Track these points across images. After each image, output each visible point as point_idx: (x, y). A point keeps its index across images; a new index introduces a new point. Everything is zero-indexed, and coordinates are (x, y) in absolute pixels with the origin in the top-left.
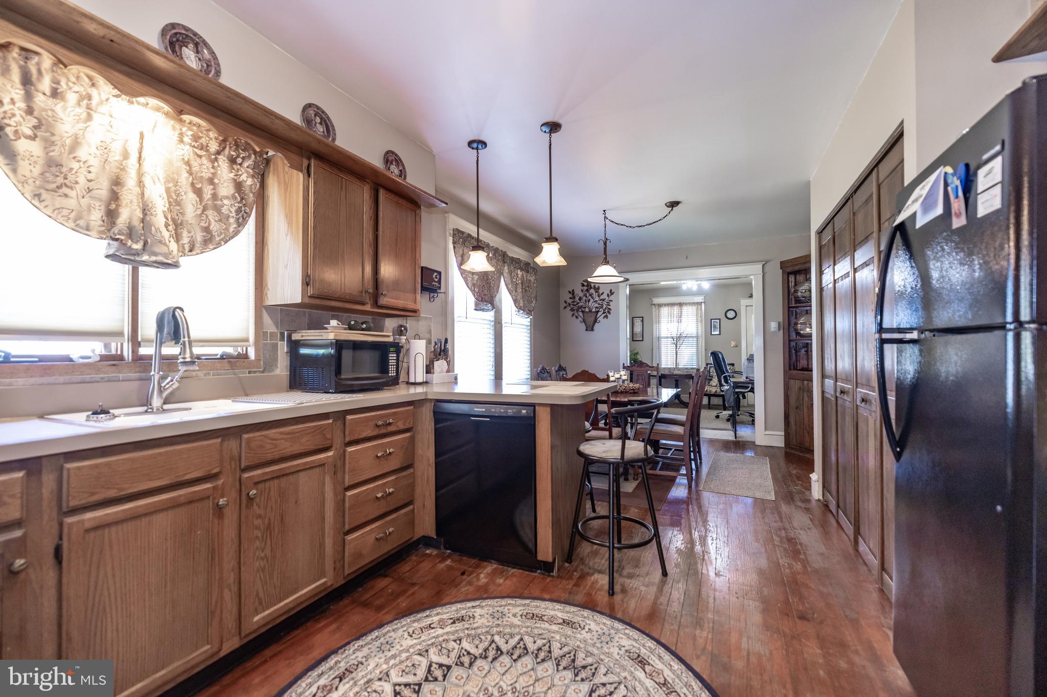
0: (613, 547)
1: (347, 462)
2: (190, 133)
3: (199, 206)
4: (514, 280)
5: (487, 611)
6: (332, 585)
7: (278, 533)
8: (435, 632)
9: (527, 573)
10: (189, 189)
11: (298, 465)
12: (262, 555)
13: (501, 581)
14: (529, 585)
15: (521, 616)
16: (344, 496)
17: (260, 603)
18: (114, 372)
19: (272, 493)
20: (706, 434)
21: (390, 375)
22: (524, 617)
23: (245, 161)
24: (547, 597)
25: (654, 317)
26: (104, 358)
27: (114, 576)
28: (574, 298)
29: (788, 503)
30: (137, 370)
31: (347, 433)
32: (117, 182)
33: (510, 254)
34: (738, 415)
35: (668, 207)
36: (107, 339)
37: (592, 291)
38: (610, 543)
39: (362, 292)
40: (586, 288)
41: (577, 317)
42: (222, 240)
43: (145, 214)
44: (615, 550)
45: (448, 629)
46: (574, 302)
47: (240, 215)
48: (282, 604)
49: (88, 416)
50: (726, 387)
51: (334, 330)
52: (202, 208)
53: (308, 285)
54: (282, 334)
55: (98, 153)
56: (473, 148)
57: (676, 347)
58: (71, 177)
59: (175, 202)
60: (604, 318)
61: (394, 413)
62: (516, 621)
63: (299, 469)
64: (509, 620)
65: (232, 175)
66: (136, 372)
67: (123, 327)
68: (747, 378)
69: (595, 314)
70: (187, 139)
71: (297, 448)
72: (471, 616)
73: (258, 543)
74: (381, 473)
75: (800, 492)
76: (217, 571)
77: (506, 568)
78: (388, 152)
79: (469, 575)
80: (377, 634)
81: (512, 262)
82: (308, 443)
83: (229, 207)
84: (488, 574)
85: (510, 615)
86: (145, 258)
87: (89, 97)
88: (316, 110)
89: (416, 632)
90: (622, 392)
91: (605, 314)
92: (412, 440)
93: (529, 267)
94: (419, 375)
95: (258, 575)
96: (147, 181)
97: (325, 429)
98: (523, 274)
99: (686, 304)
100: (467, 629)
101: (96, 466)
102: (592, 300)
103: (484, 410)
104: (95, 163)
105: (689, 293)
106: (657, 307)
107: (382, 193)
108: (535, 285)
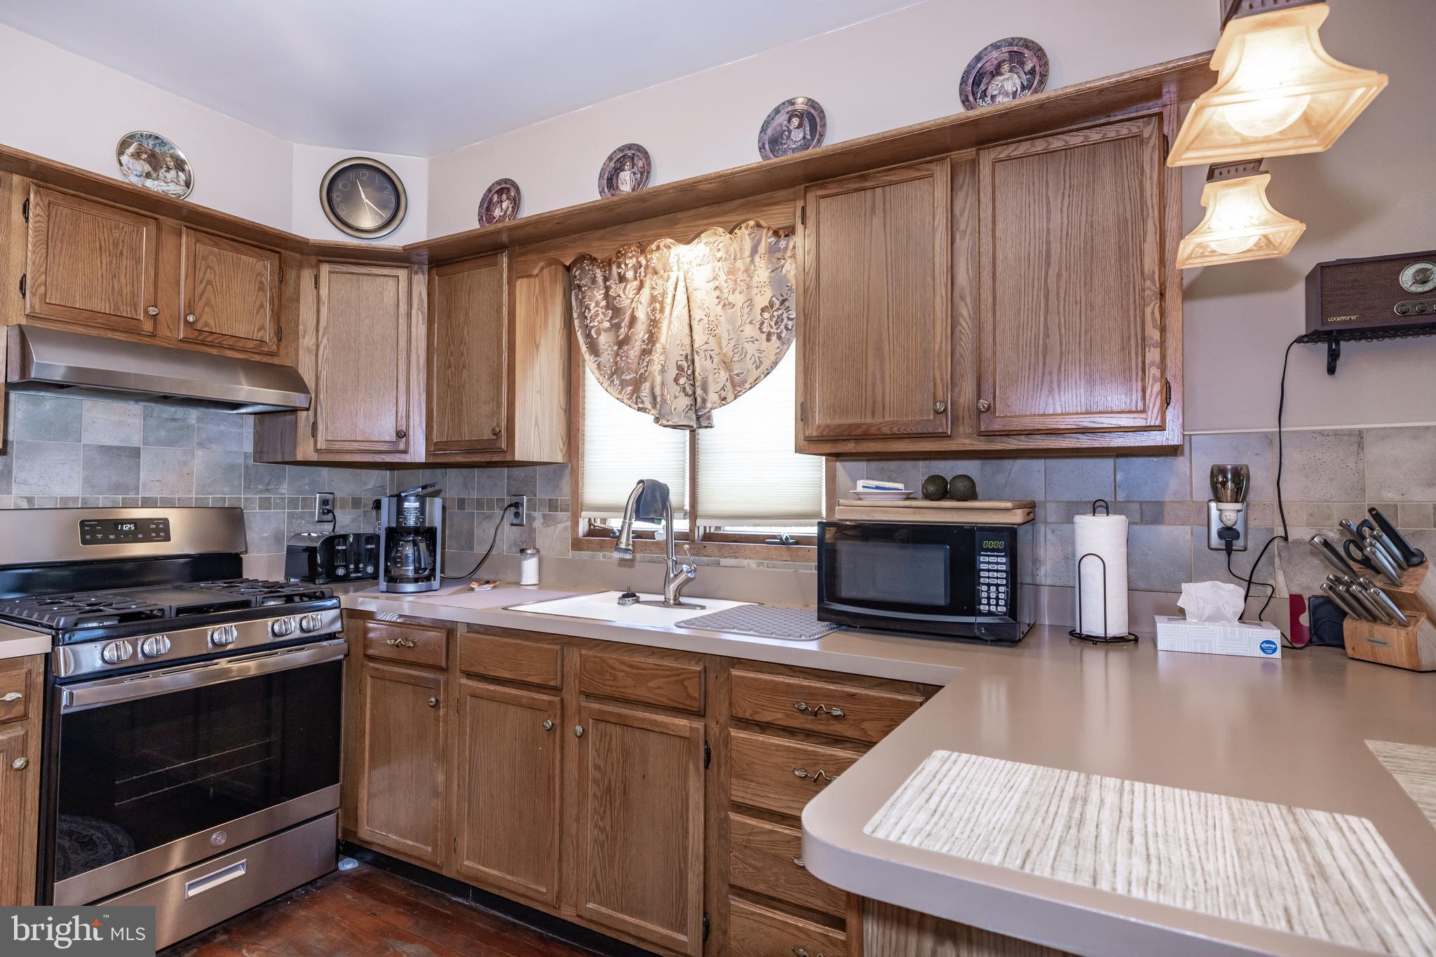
2: (721, 245)
3: (732, 336)
11: (644, 720)
12: (601, 825)
17: (598, 889)
21: (984, 607)
42: (761, 371)
48: (623, 917)
53: (802, 421)
63: (647, 727)
70: (719, 255)
73: (596, 804)
83: (769, 321)
88: (789, 109)
95: (596, 848)
97: (688, 678)
107: (985, 158)
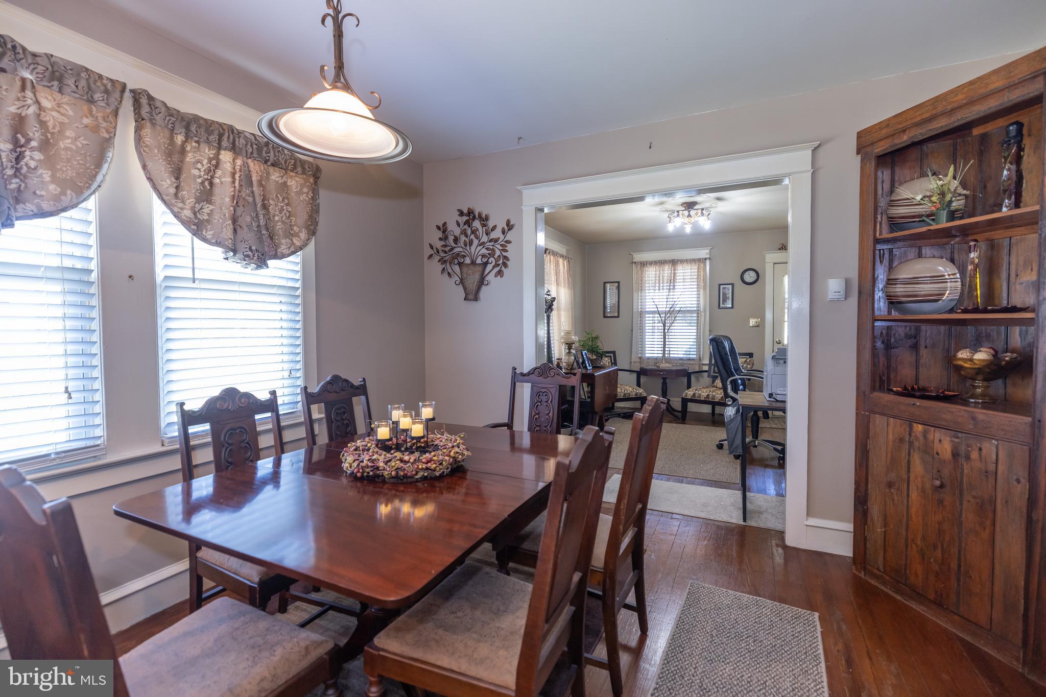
25: (634, 282)
28: (446, 238)
34: (756, 446)
37: (477, 224)
40: (465, 218)
41: (449, 274)
46: (445, 246)
57: (664, 326)
60: (496, 276)
68: (771, 395)
69: (481, 269)
91: (497, 269)
99: (682, 261)
102: (476, 242)
105: (681, 242)
106: (639, 267)
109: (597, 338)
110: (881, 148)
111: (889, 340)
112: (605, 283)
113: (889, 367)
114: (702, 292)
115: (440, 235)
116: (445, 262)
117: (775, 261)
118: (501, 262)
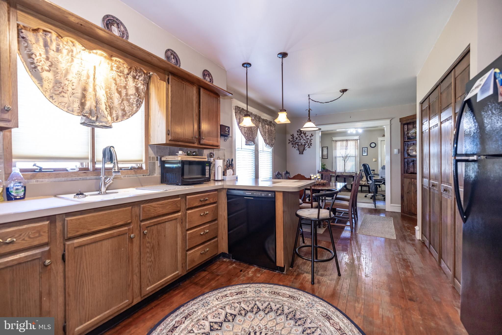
0: (314, 261)
1: (187, 218)
2: (116, 65)
3: (120, 99)
4: (264, 130)
5: (252, 290)
6: (181, 274)
7: (157, 250)
8: (228, 298)
9: (272, 272)
10: (116, 92)
11: (165, 219)
12: (150, 260)
13: (259, 275)
14: (272, 278)
15: (269, 292)
16: (186, 233)
17: (150, 282)
18: (85, 176)
19: (154, 232)
20: (360, 205)
21: (206, 176)
22: (270, 293)
23: (140, 78)
24: (281, 284)
25: (333, 147)
26: (81, 169)
27: (87, 268)
28: (294, 138)
29: (403, 241)
30: (95, 175)
31: (187, 204)
32: (85, 90)
33: (262, 118)
34: (377, 196)
35: (341, 92)
36: (82, 161)
37: (302, 135)
38: (312, 259)
39: (193, 138)
40: (299, 133)
41: (295, 147)
42: (130, 114)
43: (97, 104)
44: (315, 263)
45: (234, 297)
46: (293, 140)
47: (138, 103)
48: (159, 282)
49: (75, 196)
50: (371, 182)
51: (181, 156)
52: (121, 100)
53: (168, 135)
54: (157, 158)
55: (76, 76)
56: (244, 67)
57: (345, 161)
58: (65, 88)
59: (110, 98)
60: (308, 148)
61: (209, 194)
62: (267, 295)
63: (166, 221)
64: (263, 294)
65: (134, 84)
66: (94, 176)
67: (89, 155)
68: (381, 177)
69: (304, 146)
70: (114, 69)
71: (165, 211)
72: (245, 291)
73: (148, 255)
74: (203, 223)
75: (409, 236)
76: (131, 266)
77: (261, 269)
78: (204, 71)
79: (244, 272)
80: (202, 298)
81: (263, 121)
82: (170, 209)
83: (133, 99)
84: (253, 271)
85: (264, 292)
86: (97, 124)
87: (72, 51)
88: (171, 52)
89: (219, 298)
90: (317, 185)
91: (309, 146)
92: (217, 208)
93: (271, 124)
94: (219, 176)
95: (148, 269)
96: (97, 88)
97: (177, 202)
98: (268, 127)
99: (350, 140)
100: (244, 298)
101: (79, 219)
102: (302, 139)
103: (250, 194)
104: (75, 81)
105: (352, 135)
106: (335, 142)
107: (202, 90)
108: (274, 132)
109: (325, 165)
110: (404, 122)
111: (408, 163)
112: (323, 147)
113: (408, 169)
114: (357, 150)
115: (292, 137)
116: (293, 144)
117: (381, 140)
118: (310, 144)
